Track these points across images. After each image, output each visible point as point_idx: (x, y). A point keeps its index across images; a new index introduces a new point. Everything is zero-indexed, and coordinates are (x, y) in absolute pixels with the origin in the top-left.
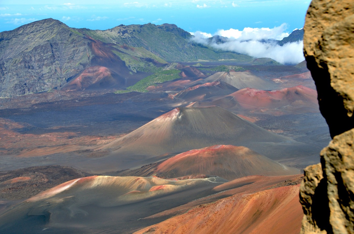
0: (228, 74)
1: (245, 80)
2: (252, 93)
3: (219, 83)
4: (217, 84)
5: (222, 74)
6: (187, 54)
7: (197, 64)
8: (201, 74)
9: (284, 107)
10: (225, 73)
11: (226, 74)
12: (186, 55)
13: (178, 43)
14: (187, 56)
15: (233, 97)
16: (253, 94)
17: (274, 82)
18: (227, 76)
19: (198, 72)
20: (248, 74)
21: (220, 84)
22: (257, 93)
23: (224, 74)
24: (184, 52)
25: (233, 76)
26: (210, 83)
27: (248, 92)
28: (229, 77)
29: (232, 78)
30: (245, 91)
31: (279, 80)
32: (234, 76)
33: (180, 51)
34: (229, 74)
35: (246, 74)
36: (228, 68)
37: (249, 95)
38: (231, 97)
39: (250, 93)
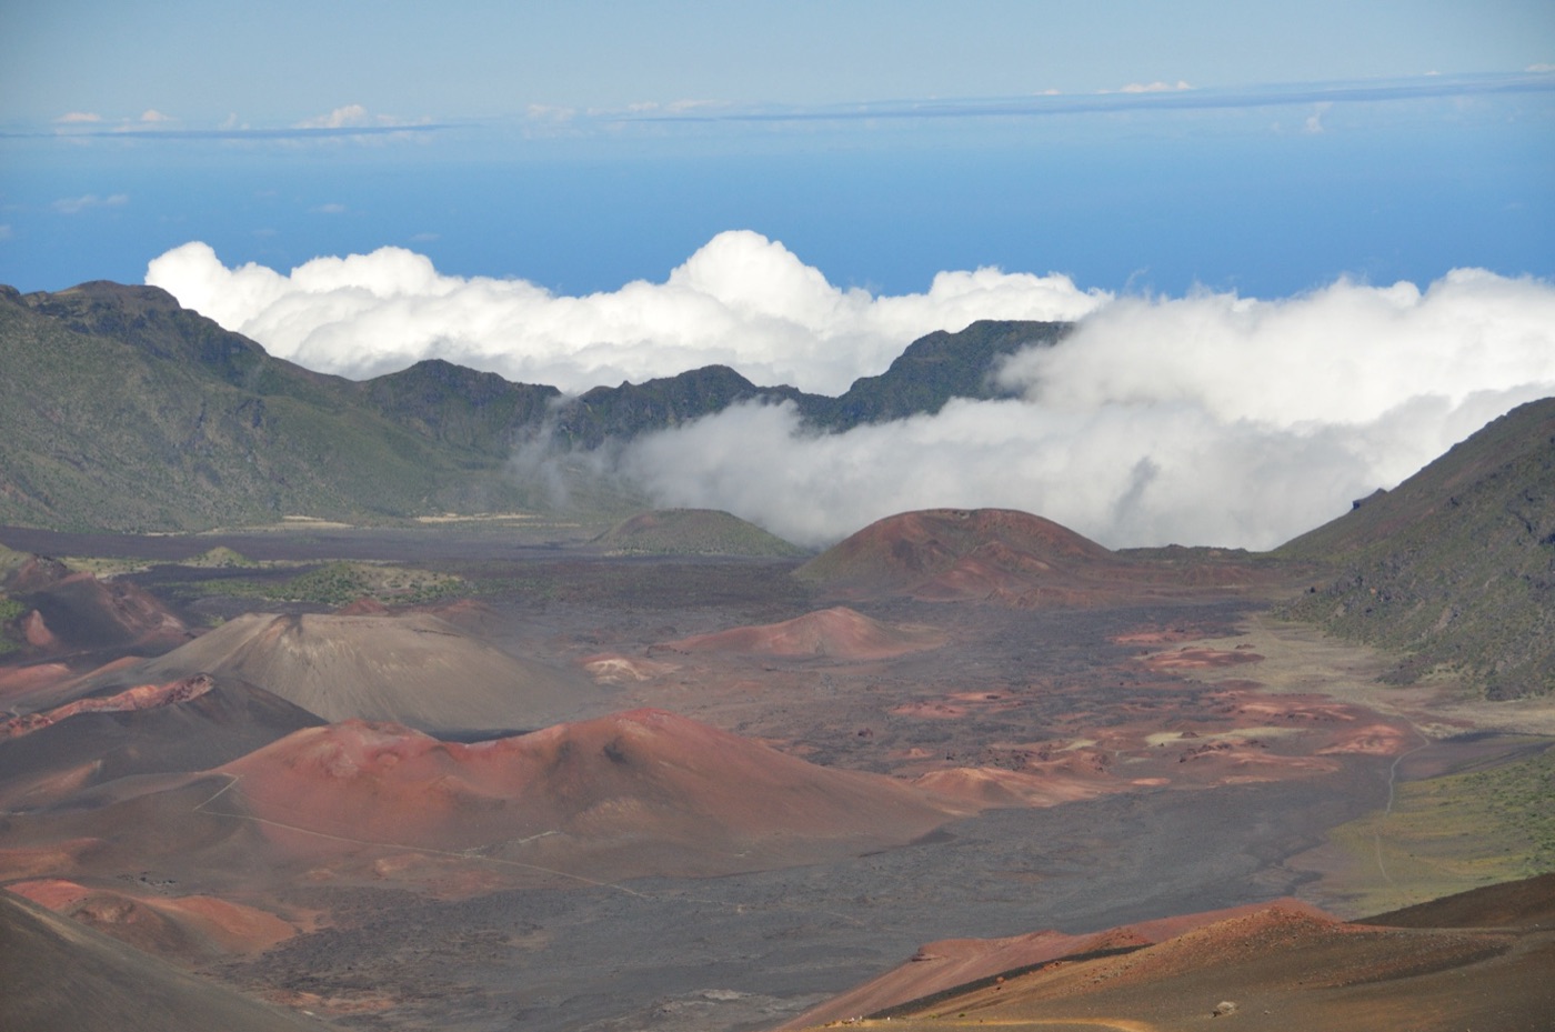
0: (289, 629)
1: (394, 667)
2: (346, 756)
3: (208, 689)
4: (194, 694)
5: (256, 632)
6: (215, 478)
7: (210, 554)
8: (165, 623)
9: (522, 841)
10: (273, 623)
11: (280, 627)
12: (207, 486)
13: (161, 410)
14: (217, 491)
15: (226, 781)
16: (350, 763)
17: (591, 675)
18: (285, 640)
19: (150, 610)
20: (423, 627)
21: (207, 694)
22: (375, 755)
23: (265, 630)
24: (197, 469)
25: (319, 641)
26: (156, 689)
27: (327, 747)
28: (297, 651)
29: (312, 652)
30: (314, 742)
31: (620, 664)
32: (330, 643)
33: (170, 462)
34: (300, 630)
35: (408, 627)
36: (372, 584)
37: (328, 771)
38: (217, 782)
39: (336, 756)
